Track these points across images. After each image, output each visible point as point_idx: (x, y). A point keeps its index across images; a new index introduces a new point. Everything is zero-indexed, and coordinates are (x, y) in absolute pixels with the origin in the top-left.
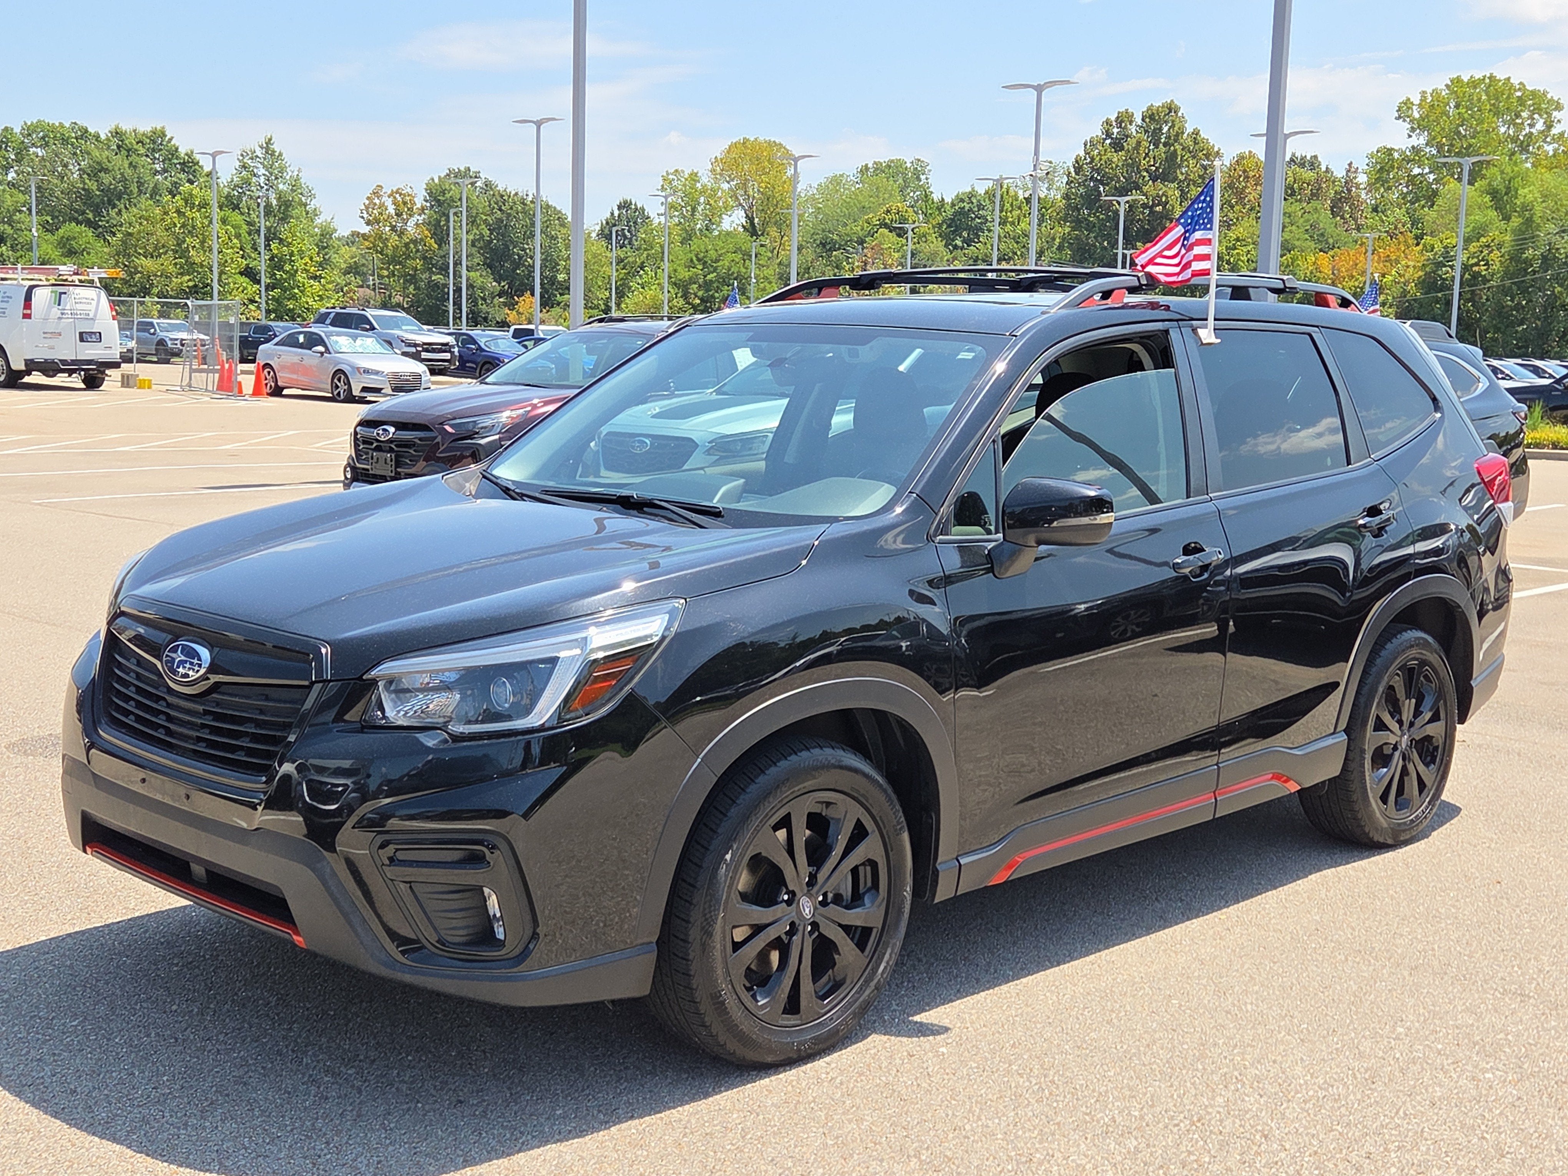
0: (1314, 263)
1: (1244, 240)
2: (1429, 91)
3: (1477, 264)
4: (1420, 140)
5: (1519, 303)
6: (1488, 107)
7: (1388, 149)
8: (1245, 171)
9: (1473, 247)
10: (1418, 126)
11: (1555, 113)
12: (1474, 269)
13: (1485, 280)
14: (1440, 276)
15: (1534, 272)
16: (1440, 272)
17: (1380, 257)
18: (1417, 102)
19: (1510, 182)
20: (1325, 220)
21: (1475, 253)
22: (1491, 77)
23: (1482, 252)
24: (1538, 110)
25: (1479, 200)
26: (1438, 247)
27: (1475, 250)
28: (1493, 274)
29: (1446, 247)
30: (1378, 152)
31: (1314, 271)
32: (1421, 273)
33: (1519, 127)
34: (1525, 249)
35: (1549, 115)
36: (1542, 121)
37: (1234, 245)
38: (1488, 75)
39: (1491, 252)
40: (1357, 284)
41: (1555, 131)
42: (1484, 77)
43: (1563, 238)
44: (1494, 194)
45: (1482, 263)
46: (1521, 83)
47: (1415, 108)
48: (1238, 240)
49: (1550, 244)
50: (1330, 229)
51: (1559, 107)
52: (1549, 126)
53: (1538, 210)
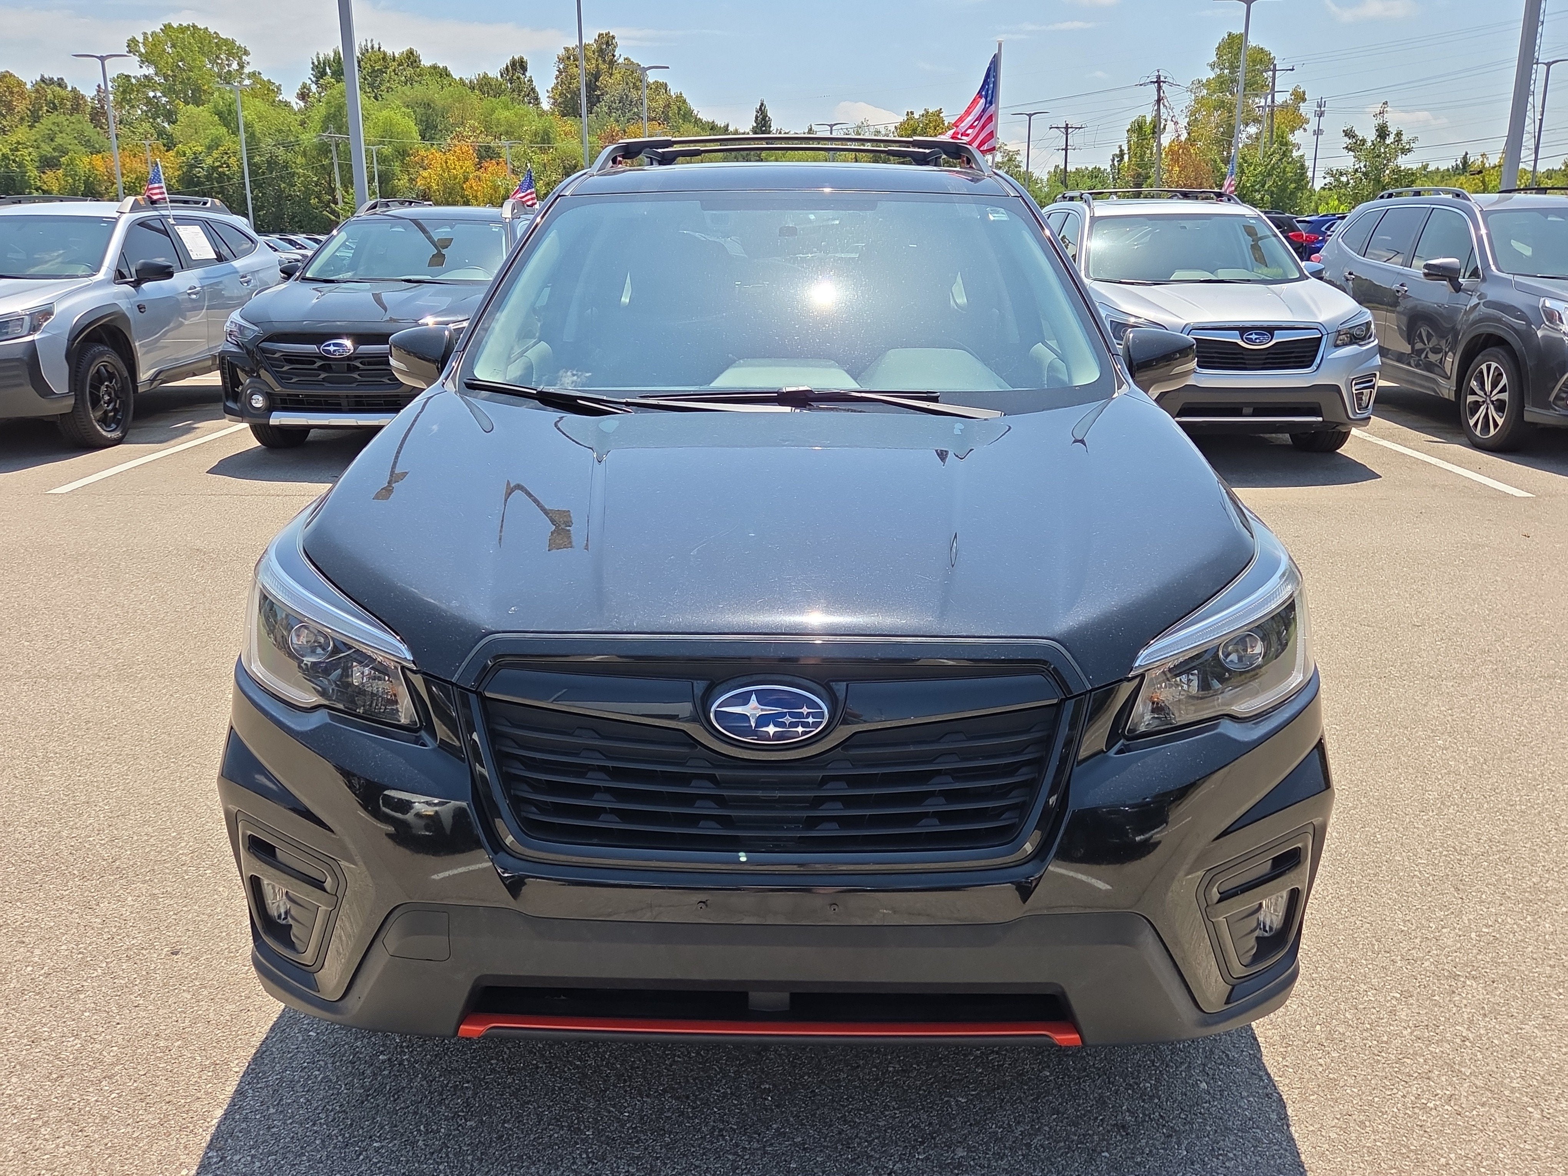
0: (90, 163)
1: (24, 144)
2: (149, 33)
3: (221, 166)
4: (150, 71)
5: (257, 195)
6: (197, 49)
7: (126, 76)
8: (8, 87)
9: (215, 154)
10: (146, 60)
11: (244, 57)
12: (220, 170)
13: (229, 179)
14: (195, 175)
15: (263, 173)
16: (194, 172)
17: (141, 159)
18: (141, 40)
19: (230, 105)
20: (89, 129)
21: (217, 158)
22: (194, 26)
23: (223, 157)
24: (230, 54)
25: (211, 119)
26: (188, 152)
27: (217, 156)
28: (234, 174)
29: (195, 154)
30: (118, 77)
31: (92, 169)
32: (180, 172)
33: (221, 66)
34: (254, 156)
35: (240, 58)
36: (236, 62)
37: (16, 147)
38: (191, 24)
39: (229, 157)
40: (129, 179)
41: (246, 70)
42: (189, 25)
43: (279, 149)
44: (219, 114)
45: (225, 166)
46: (215, 33)
47: (141, 45)
48: (18, 143)
49: (271, 153)
50: (95, 137)
51: (246, 53)
52: (241, 66)
53: (257, 127)
